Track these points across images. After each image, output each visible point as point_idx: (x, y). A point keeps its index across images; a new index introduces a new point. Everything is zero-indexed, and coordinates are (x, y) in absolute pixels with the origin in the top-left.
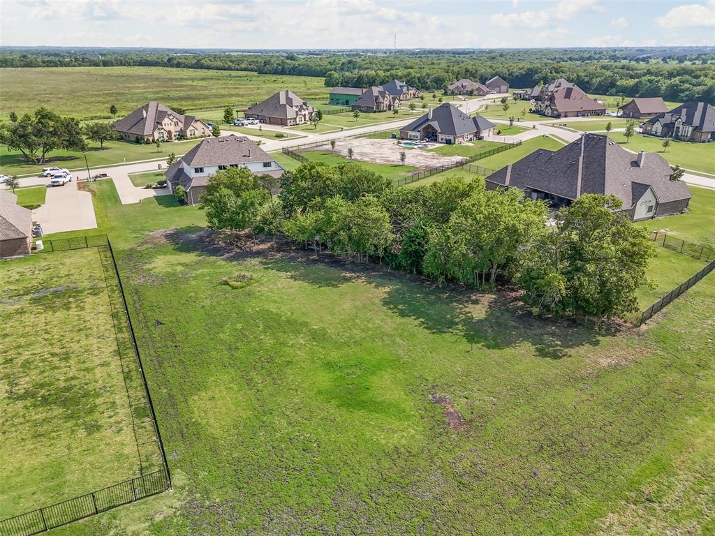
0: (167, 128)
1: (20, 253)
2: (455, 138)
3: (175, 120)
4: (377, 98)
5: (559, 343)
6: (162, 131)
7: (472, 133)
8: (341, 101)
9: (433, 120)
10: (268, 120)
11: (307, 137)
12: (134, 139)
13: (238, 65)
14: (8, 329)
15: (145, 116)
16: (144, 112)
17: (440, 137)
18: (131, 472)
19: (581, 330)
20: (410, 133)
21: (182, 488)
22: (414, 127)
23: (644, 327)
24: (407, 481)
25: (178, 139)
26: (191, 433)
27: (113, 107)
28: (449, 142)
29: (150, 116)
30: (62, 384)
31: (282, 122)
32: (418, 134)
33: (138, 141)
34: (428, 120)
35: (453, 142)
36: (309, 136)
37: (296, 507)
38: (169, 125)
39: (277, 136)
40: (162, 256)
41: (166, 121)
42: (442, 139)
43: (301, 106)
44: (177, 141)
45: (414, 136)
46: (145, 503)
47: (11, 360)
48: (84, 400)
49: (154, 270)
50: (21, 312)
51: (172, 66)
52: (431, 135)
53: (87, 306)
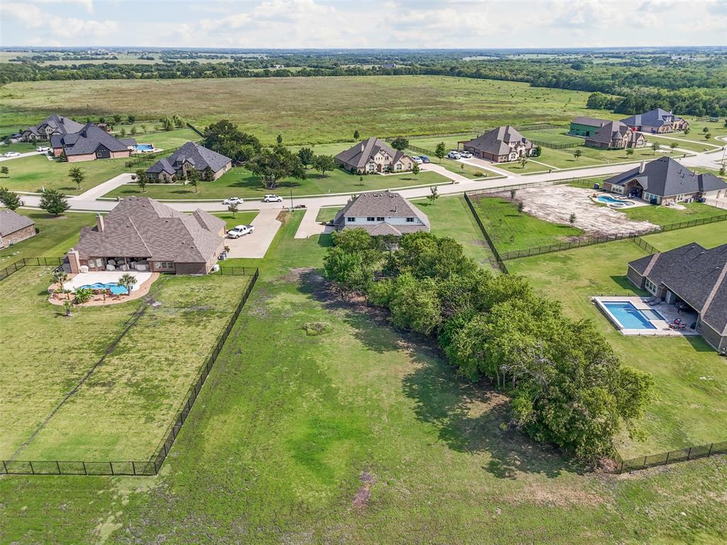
0: (377, 162)
1: (201, 273)
2: (661, 199)
3: (386, 155)
4: (615, 133)
5: (518, 463)
6: (373, 164)
7: (691, 194)
8: (581, 132)
9: (644, 174)
10: (482, 154)
11: (506, 177)
12: (350, 169)
13: (516, 75)
14: (157, 333)
15: (363, 150)
16: (363, 147)
17: (645, 194)
18: (146, 456)
19: (556, 457)
20: (614, 186)
21: (163, 477)
22: (620, 179)
23: (625, 476)
24: (287, 529)
25: (386, 171)
26: (194, 443)
27: (356, 132)
28: (654, 202)
29: (366, 150)
30: (156, 383)
31: (493, 158)
32: (622, 188)
33: (353, 171)
34: (638, 173)
35: (658, 202)
36: (509, 177)
37: (210, 516)
38: (380, 159)
39: (476, 175)
40: (285, 294)
41: (378, 155)
42: (647, 198)
43: (519, 142)
44: (384, 174)
45: (617, 190)
46: (138, 479)
47: (144, 356)
48: (159, 397)
49: (270, 306)
50: (172, 321)
51: (453, 75)
52: (636, 192)
53: (209, 326)
